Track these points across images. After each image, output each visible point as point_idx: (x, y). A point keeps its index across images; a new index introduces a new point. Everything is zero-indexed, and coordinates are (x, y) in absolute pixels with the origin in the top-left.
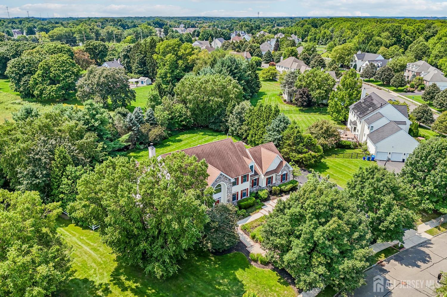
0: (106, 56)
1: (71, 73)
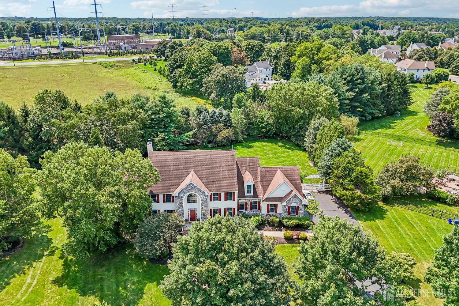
0: (261, 55)
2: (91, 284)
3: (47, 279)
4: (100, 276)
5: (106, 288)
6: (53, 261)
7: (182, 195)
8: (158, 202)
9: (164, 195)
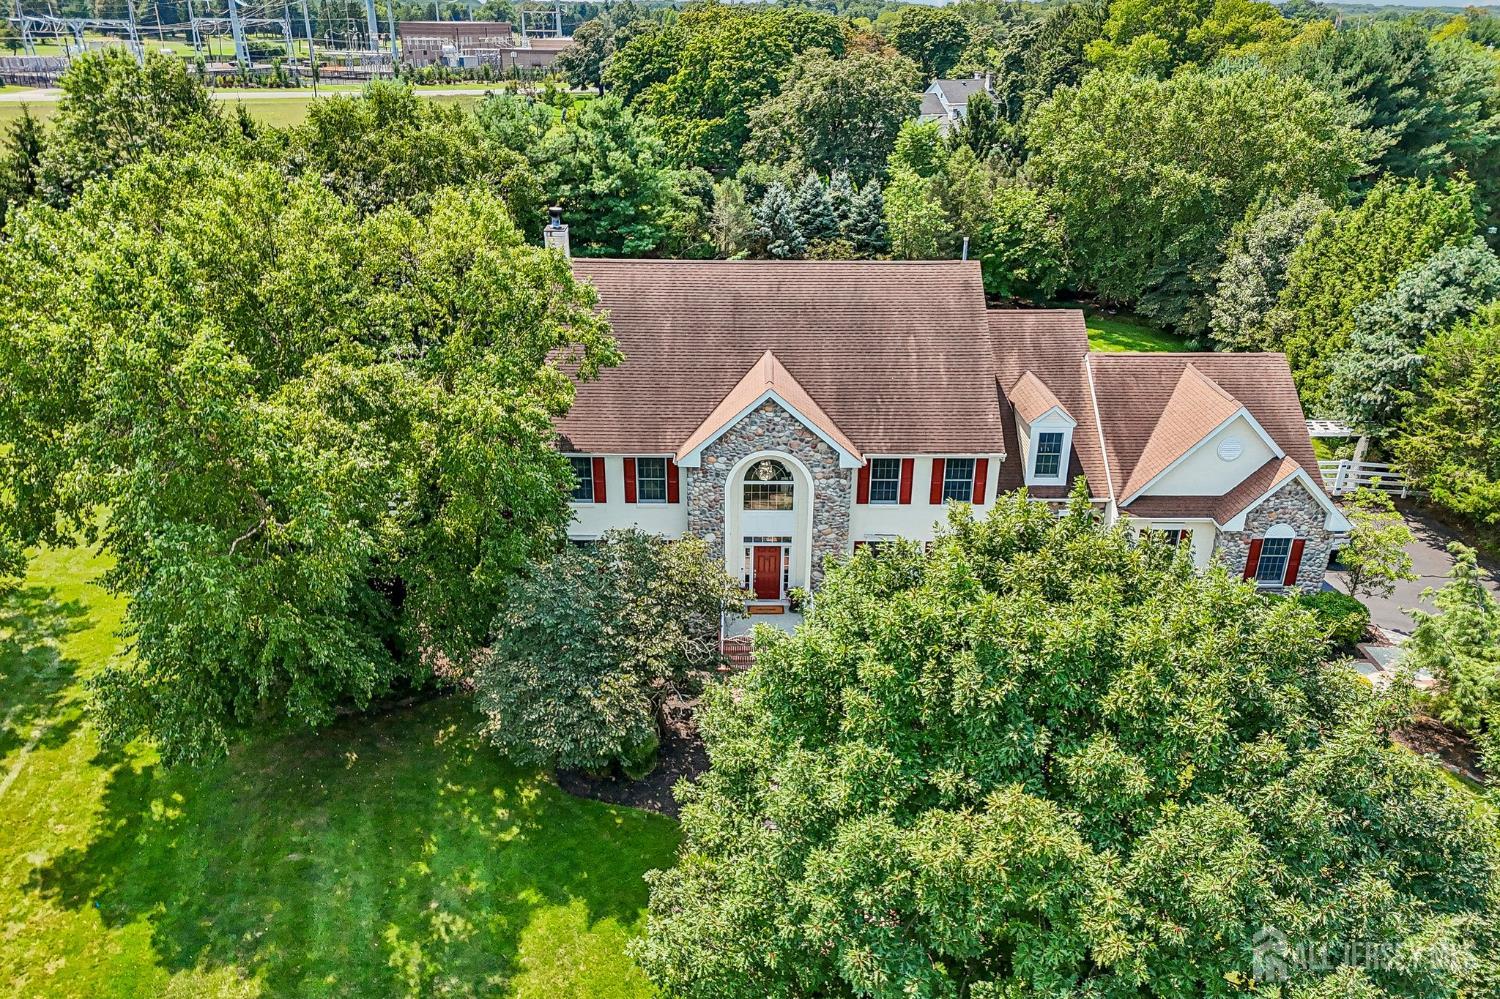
0: (952, 63)
1: (763, 81)
2: (250, 893)
3: (18, 860)
4: (295, 857)
5: (320, 919)
6: (69, 767)
7: (720, 465)
8: (601, 498)
9: (628, 463)
